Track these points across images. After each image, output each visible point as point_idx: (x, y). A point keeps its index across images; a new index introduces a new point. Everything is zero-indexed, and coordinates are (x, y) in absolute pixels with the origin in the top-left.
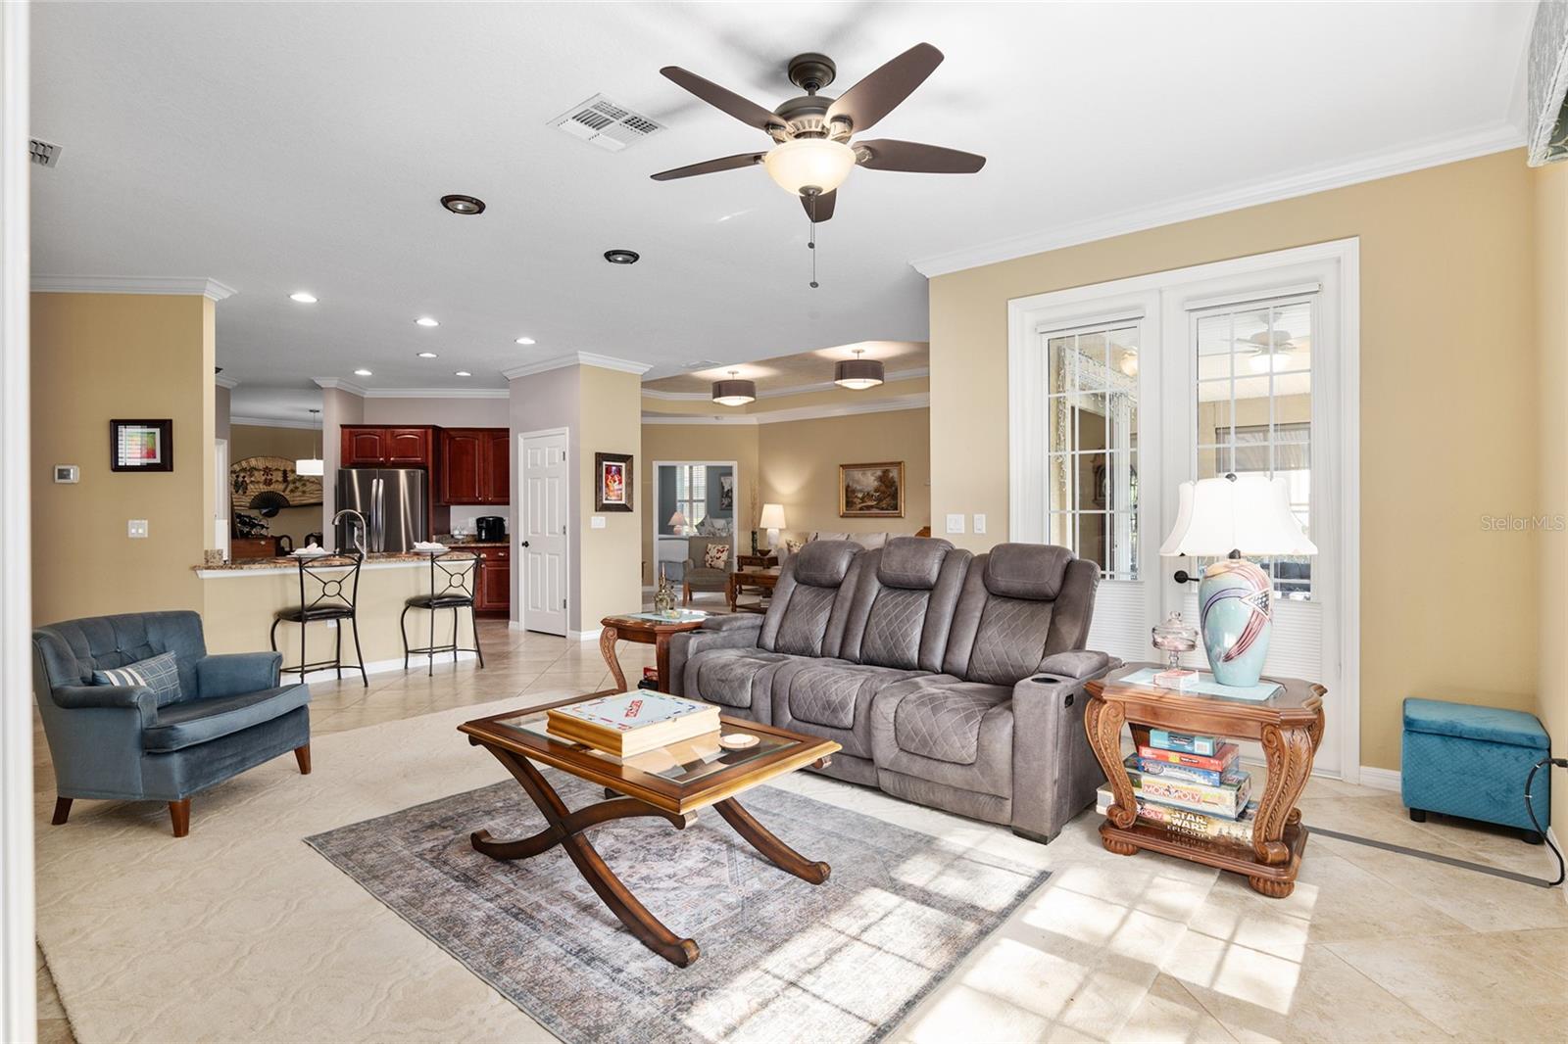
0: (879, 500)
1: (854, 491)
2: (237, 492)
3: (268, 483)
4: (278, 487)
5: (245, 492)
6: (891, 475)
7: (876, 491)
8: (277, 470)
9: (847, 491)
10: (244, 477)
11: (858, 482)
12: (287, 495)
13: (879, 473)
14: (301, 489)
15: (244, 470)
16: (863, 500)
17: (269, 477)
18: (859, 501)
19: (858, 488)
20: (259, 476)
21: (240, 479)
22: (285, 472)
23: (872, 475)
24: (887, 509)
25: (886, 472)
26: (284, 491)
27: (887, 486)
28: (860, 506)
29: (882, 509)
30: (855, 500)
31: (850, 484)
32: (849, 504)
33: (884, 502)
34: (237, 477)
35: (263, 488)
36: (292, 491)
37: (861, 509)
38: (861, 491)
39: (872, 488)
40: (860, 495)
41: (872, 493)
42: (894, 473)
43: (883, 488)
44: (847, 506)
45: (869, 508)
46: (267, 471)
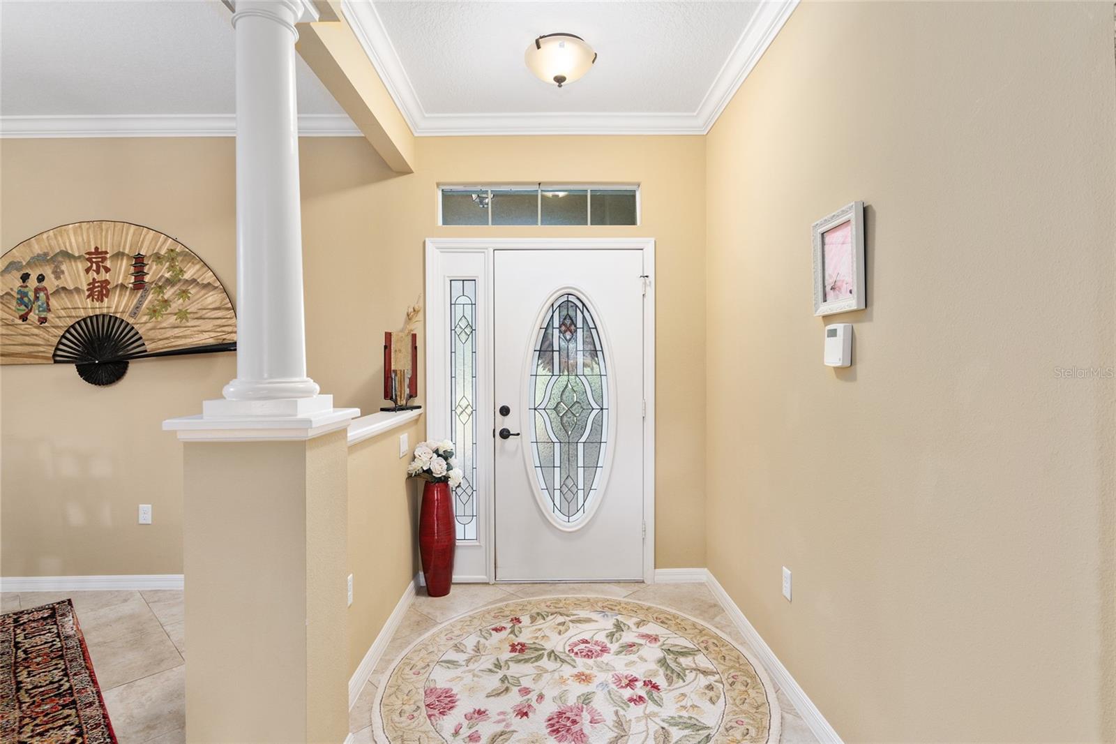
2: (24, 318)
3: (100, 291)
4: (117, 304)
5: (43, 320)
8: (119, 255)
10: (41, 278)
12: (142, 325)
14: (177, 304)
15: (42, 259)
17: (104, 276)
20: (76, 275)
21: (33, 283)
22: (139, 263)
26: (134, 314)
34: (25, 277)
35: (86, 307)
36: (153, 312)
46: (97, 258)
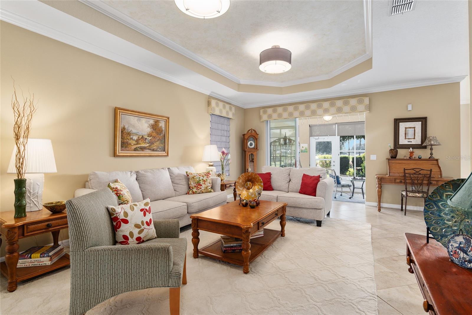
0: (151, 143)
1: (129, 134)
6: (160, 125)
7: (149, 135)
9: (122, 132)
11: (134, 126)
13: (152, 122)
16: (137, 141)
18: (134, 142)
19: (134, 131)
23: (146, 122)
24: (156, 151)
25: (157, 122)
27: (158, 133)
28: (135, 147)
29: (153, 150)
30: (130, 142)
31: (126, 127)
32: (125, 145)
33: (155, 144)
37: (135, 150)
38: (136, 134)
39: (146, 133)
40: (135, 138)
41: (146, 137)
42: (162, 124)
43: (154, 134)
44: (122, 147)
45: (143, 149)
